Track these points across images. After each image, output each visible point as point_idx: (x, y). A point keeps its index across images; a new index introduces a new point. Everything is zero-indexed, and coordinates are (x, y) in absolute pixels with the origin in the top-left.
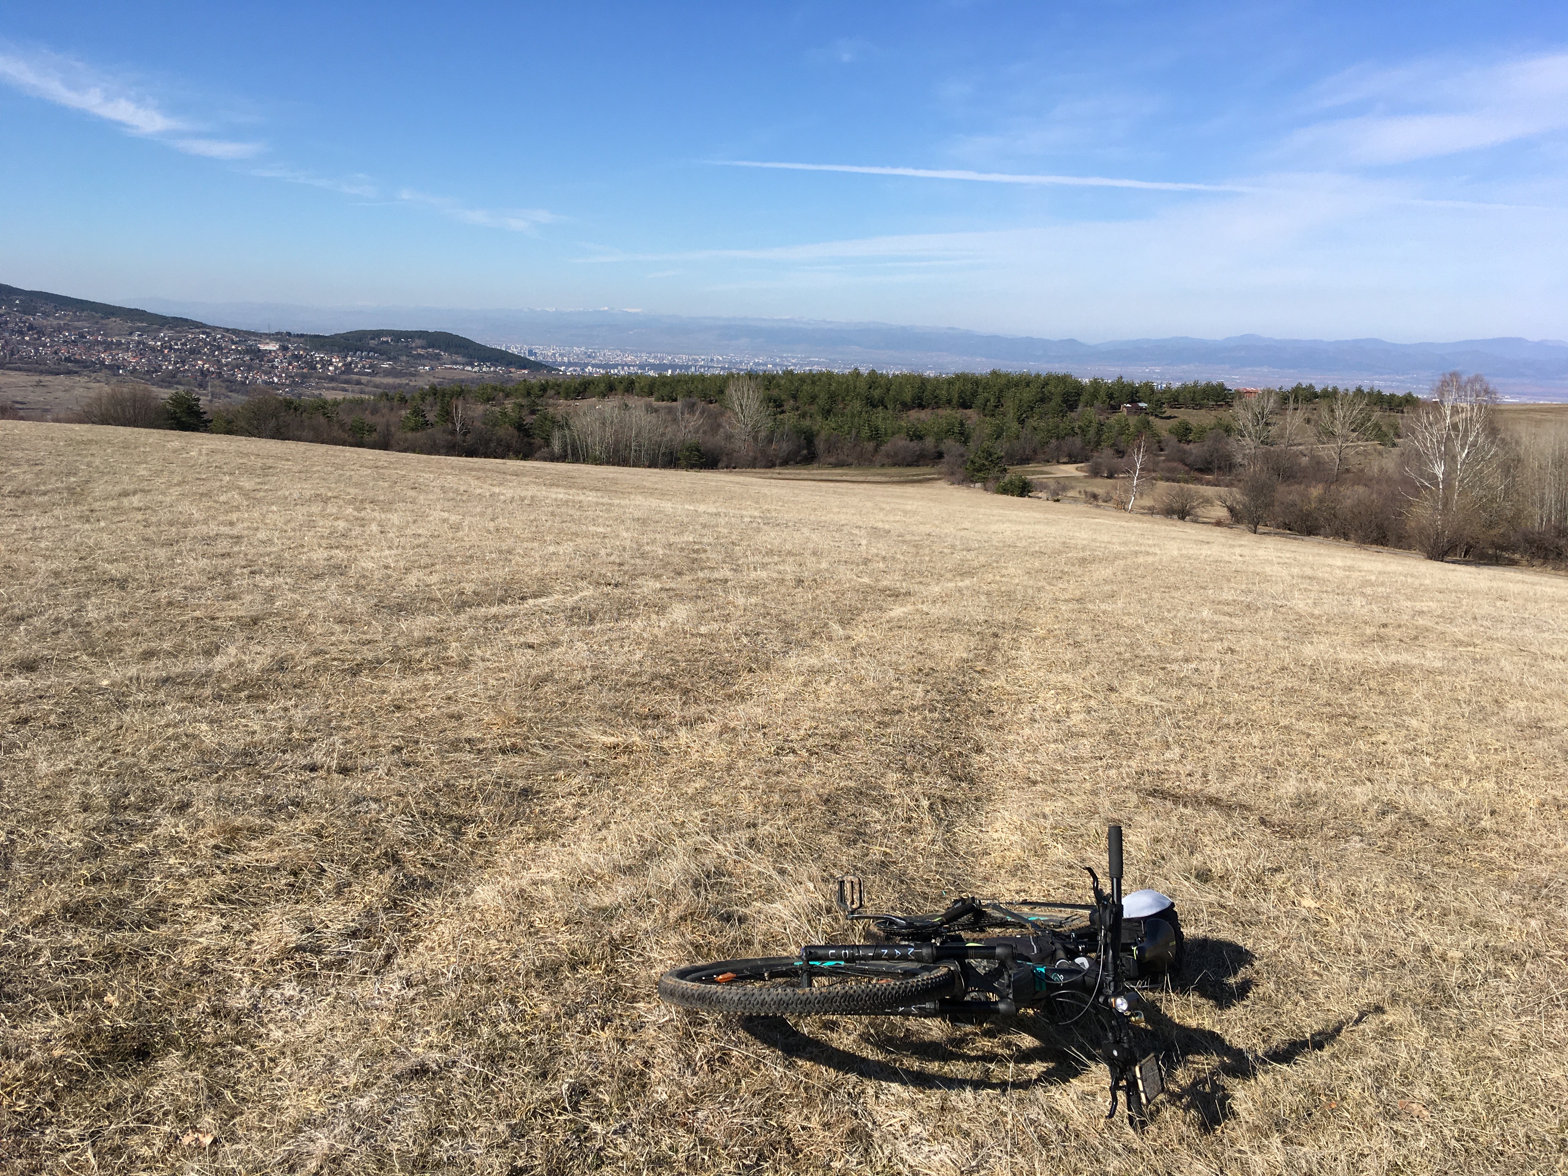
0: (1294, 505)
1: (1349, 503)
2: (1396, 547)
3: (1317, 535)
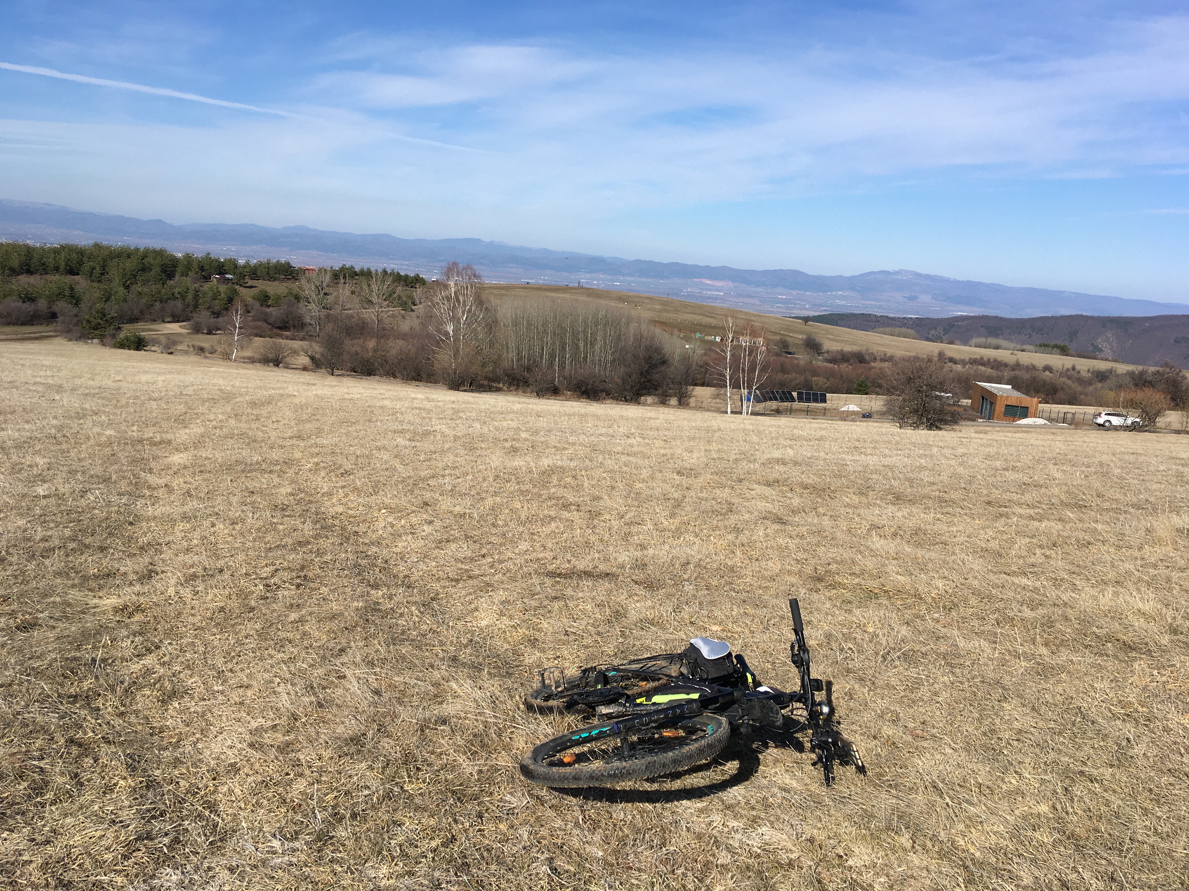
0: (357, 354)
1: (394, 352)
2: (427, 382)
3: (374, 375)
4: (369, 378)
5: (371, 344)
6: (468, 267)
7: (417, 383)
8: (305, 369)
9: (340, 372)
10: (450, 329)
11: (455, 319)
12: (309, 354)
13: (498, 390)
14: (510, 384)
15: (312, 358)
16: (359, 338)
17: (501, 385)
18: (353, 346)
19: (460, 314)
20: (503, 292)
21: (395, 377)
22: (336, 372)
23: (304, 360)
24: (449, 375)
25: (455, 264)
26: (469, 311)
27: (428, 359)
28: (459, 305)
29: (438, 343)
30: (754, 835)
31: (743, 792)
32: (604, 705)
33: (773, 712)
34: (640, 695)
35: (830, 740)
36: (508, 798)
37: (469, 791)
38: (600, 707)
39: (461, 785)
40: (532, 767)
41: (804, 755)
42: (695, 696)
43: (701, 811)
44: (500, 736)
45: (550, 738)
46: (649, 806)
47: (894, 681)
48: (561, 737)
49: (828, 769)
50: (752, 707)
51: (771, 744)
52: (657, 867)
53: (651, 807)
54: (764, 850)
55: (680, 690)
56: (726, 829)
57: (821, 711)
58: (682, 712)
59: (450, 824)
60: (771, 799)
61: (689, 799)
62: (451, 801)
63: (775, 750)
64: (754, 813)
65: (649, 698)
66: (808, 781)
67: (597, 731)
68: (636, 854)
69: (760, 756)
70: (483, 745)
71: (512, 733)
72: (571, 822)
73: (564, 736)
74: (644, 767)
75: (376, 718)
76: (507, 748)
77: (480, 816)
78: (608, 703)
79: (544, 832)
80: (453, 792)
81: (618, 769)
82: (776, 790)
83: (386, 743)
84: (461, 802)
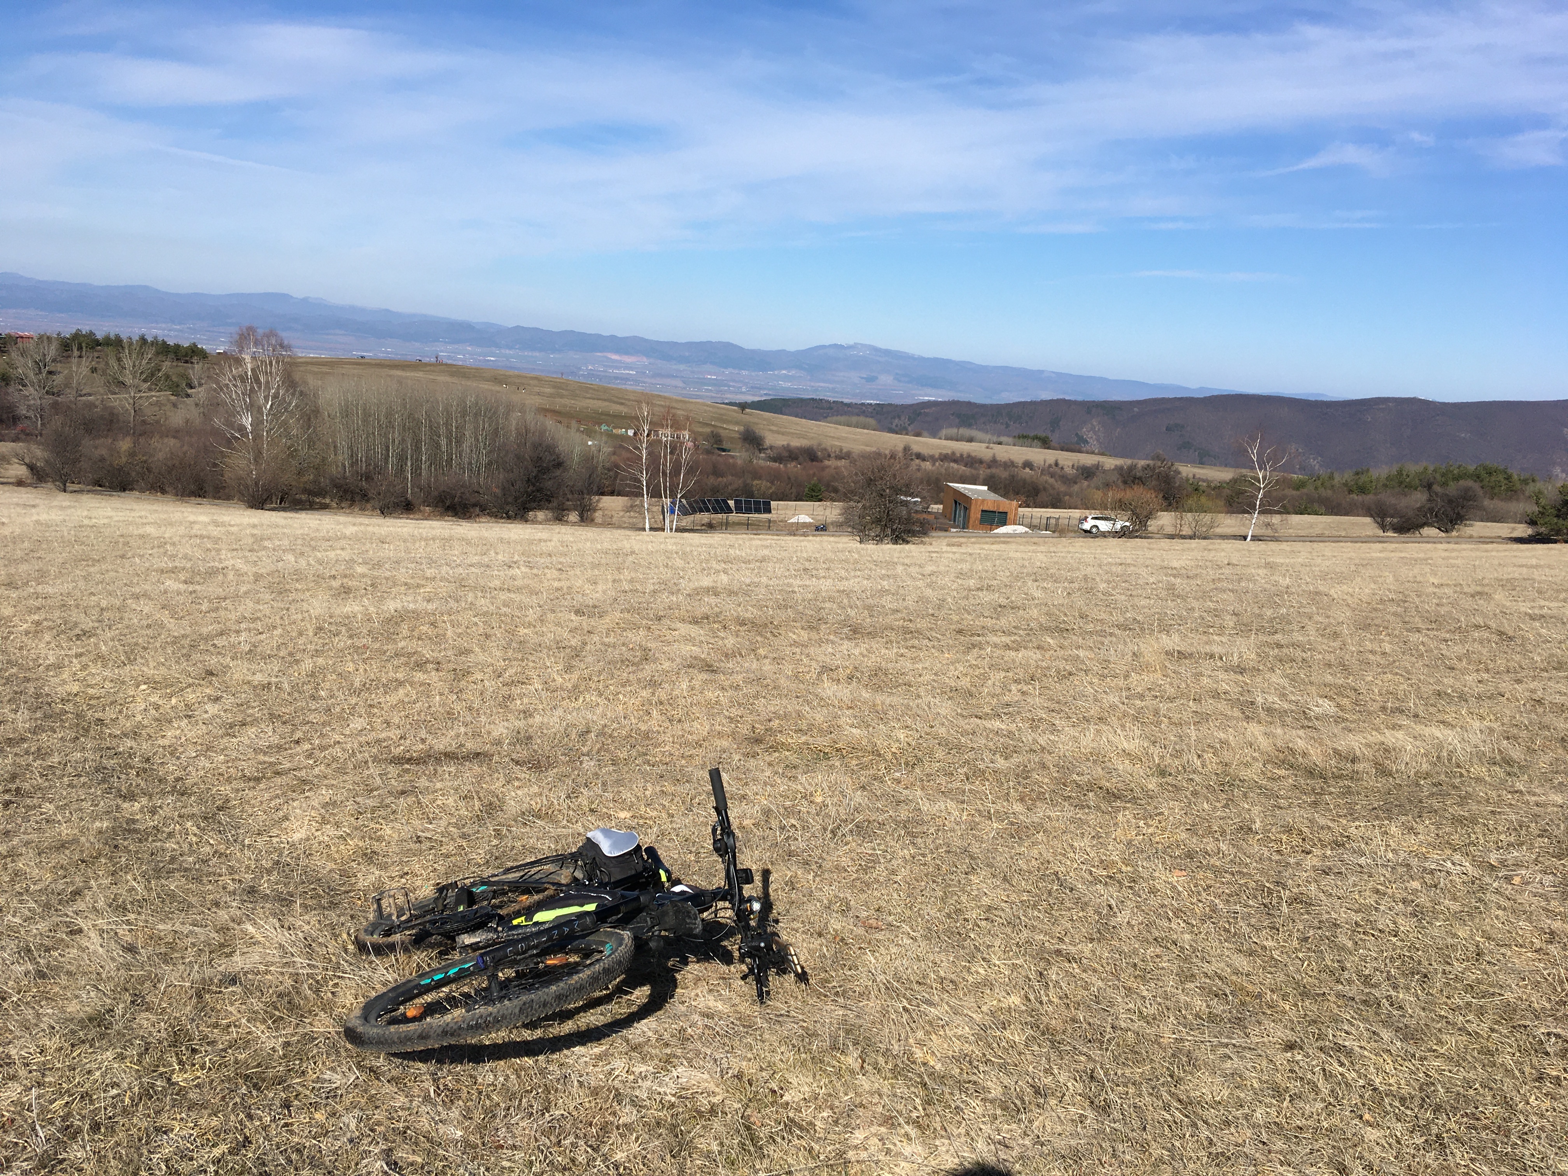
0: (102, 459)
1: (161, 456)
2: (215, 498)
3: (131, 490)
4: (123, 494)
5: (125, 445)
6: (271, 334)
7: (199, 500)
8: (20, 483)
9: (76, 487)
10: (247, 421)
11: (254, 408)
12: (27, 460)
13: (324, 507)
14: (342, 499)
15: (31, 467)
16: (106, 437)
17: (327, 501)
18: (96, 448)
19: (262, 400)
20: (325, 369)
21: (163, 491)
22: (70, 487)
23: (19, 470)
24: (247, 487)
25: (251, 329)
26: (276, 396)
27: (215, 465)
28: (260, 388)
29: (229, 443)
30: (667, 1079)
31: (654, 1025)
32: (467, 932)
33: (690, 917)
34: (518, 914)
35: (762, 945)
36: (328, 1075)
37: (270, 1073)
38: (463, 936)
39: (259, 1065)
40: (360, 1029)
41: (732, 968)
42: (591, 907)
43: (599, 1057)
44: (317, 992)
45: (390, 986)
46: (528, 1061)
47: (845, 861)
48: (404, 984)
49: (761, 982)
50: (665, 914)
51: (692, 958)
52: (536, 1140)
53: (531, 1062)
54: (680, 1097)
55: (571, 902)
56: (631, 1077)
57: (751, 909)
58: (572, 930)
59: (241, 1122)
60: (689, 1030)
61: (583, 1044)
62: (244, 1090)
63: (697, 966)
64: (668, 1051)
65: (529, 917)
66: (737, 1000)
67: (456, 970)
68: (508, 1127)
69: (678, 976)
70: (292, 1007)
71: (336, 985)
72: (419, 1096)
73: (409, 981)
74: (517, 1010)
75: (127, 986)
76: (327, 1007)
77: (287, 1105)
78: (472, 929)
79: (379, 1115)
80: (247, 1077)
81: (481, 1017)
82: (696, 1017)
83: (144, 1020)
84: (258, 1089)
